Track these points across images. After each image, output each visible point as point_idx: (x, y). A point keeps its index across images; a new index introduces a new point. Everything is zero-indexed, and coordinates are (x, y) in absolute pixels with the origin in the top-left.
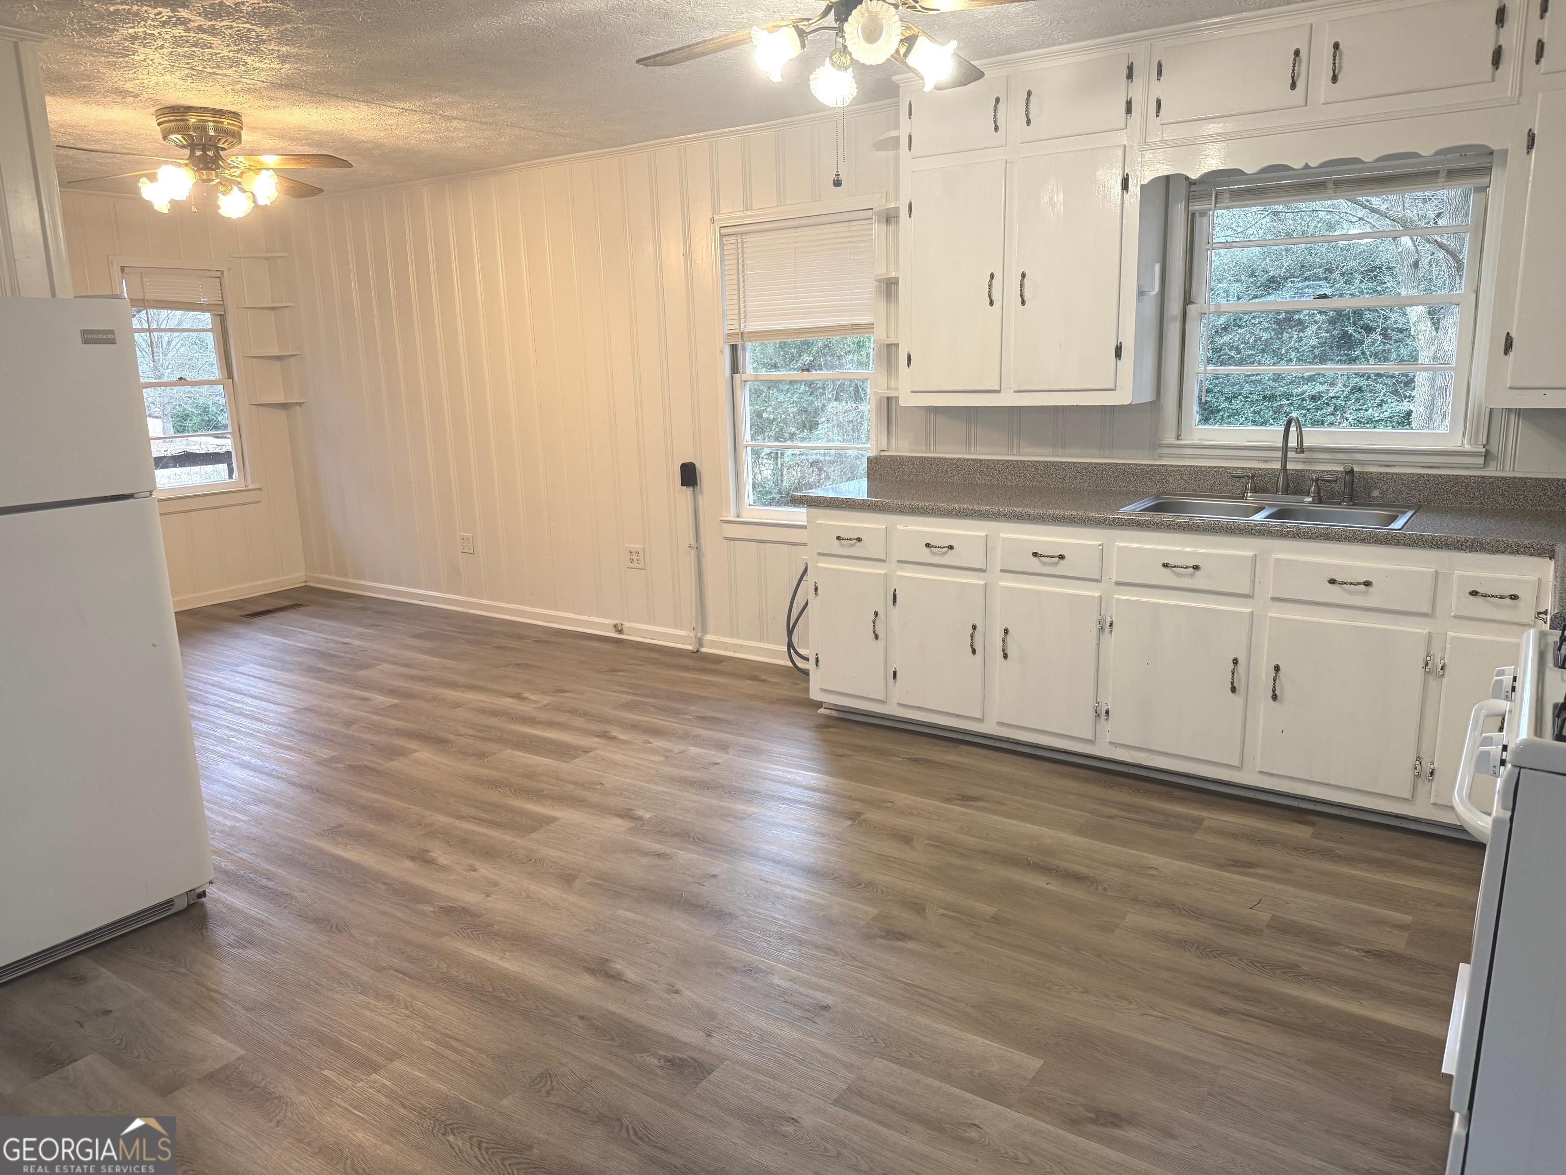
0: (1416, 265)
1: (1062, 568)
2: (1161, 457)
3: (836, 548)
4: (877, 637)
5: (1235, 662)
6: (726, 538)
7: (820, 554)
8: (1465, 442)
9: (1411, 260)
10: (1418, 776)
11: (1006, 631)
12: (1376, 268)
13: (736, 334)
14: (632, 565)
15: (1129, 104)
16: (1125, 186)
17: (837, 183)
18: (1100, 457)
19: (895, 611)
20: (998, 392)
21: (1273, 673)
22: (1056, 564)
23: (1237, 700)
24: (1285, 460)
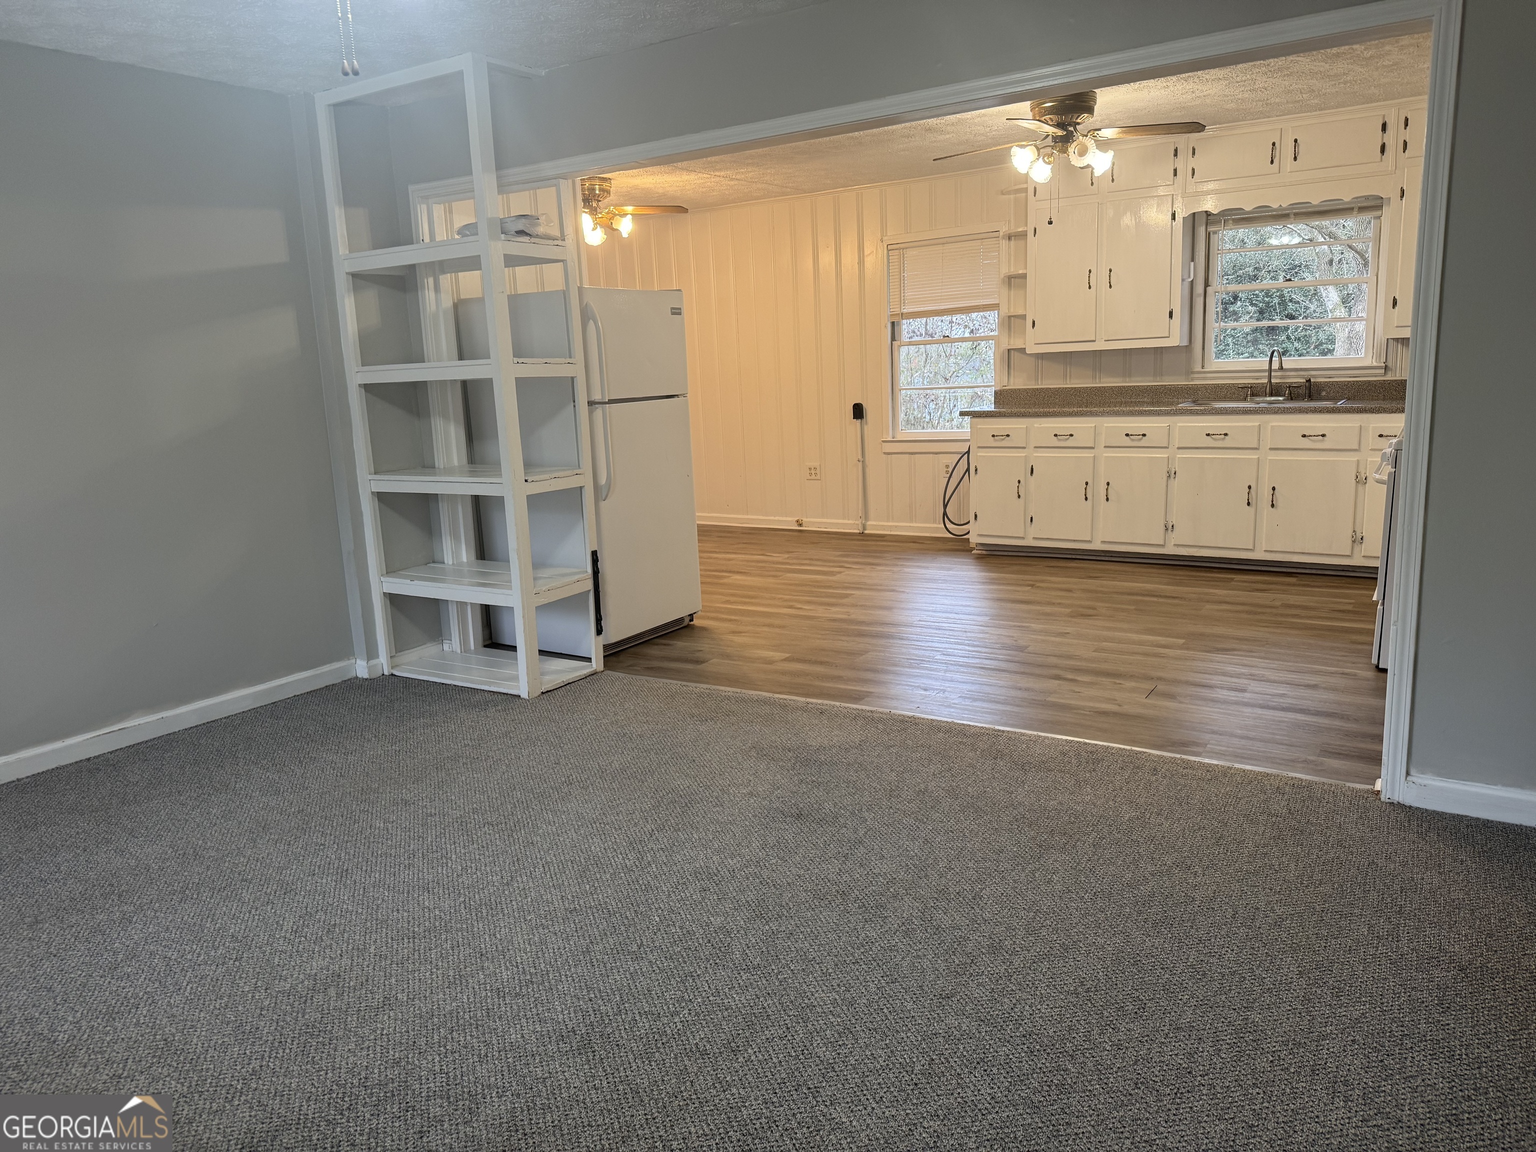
0: (1331, 262)
1: (1144, 442)
2: (1193, 380)
3: (992, 442)
4: (1019, 496)
5: (1250, 487)
6: (885, 453)
7: (979, 447)
8: (1374, 361)
9: (1327, 259)
10: (1354, 542)
11: (1108, 484)
12: (1296, 266)
13: (896, 314)
14: (810, 478)
15: (1175, 170)
16: (1174, 217)
17: (1050, 223)
18: (1154, 382)
19: (1032, 480)
20: (1094, 341)
21: (1272, 492)
22: (1140, 440)
23: (1251, 510)
24: (1270, 377)
